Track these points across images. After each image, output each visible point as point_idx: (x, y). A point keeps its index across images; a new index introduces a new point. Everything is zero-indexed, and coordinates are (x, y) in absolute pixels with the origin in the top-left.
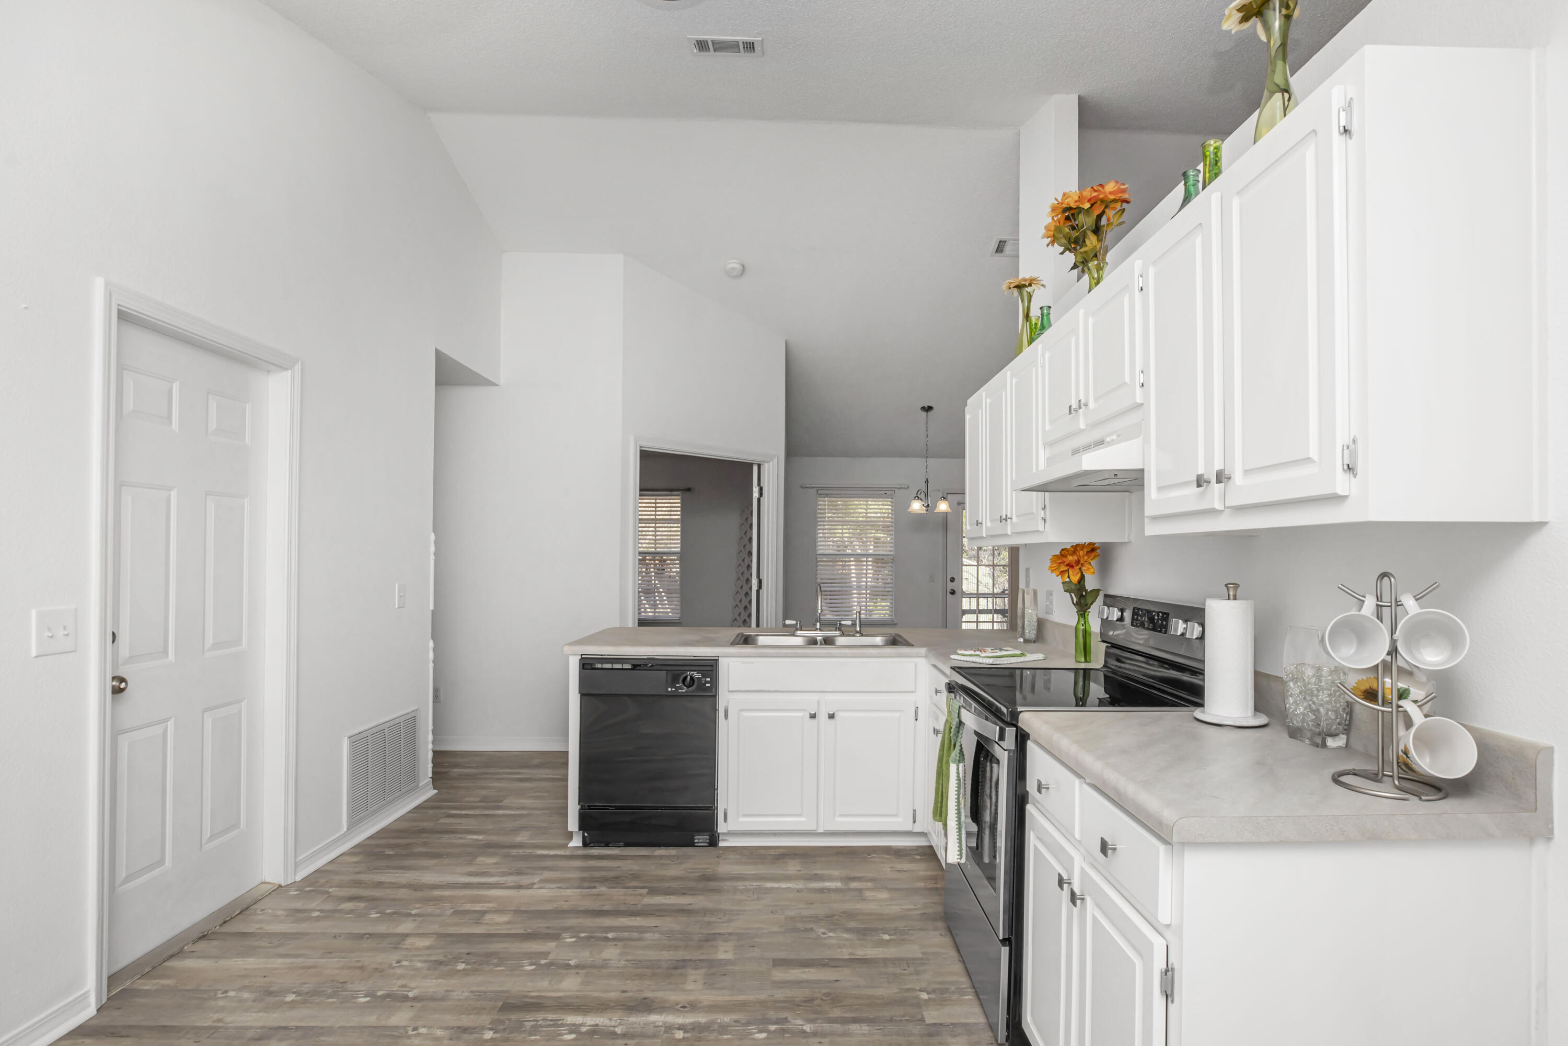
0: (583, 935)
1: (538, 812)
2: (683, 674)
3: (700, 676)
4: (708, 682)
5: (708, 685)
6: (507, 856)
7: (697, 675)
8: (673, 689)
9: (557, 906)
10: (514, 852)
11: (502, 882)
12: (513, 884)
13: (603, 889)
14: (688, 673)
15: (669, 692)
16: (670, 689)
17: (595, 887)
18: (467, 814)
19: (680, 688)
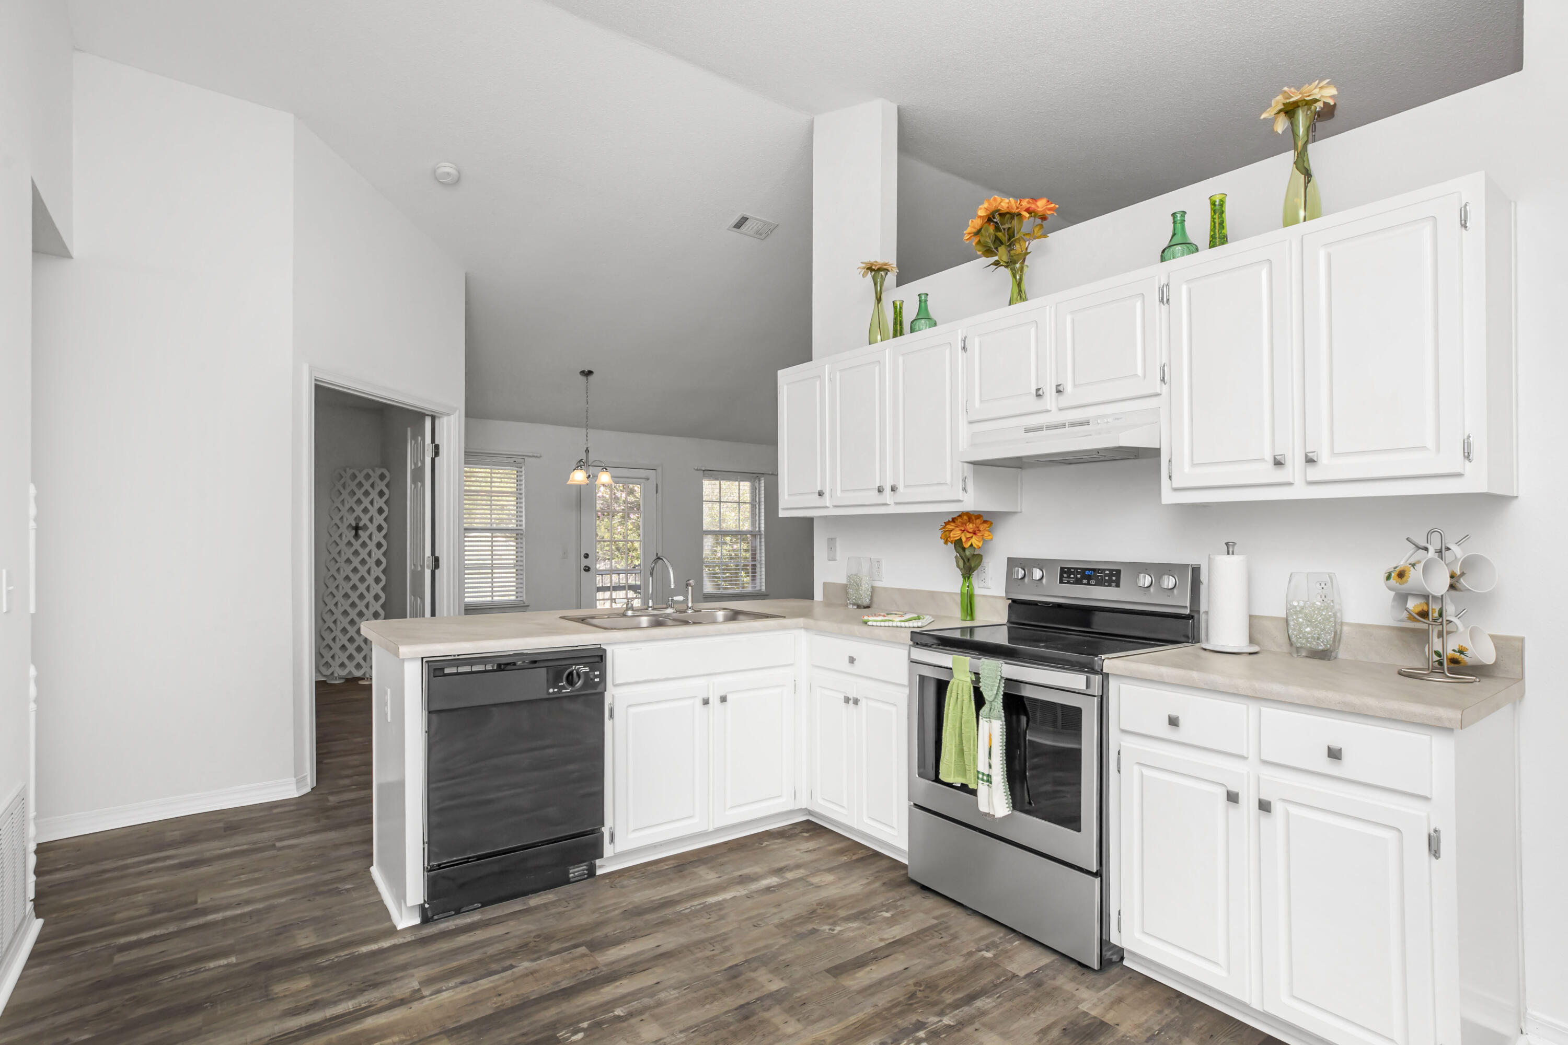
0: (585, 1025)
1: (283, 900)
2: (567, 669)
3: (587, 669)
4: (597, 676)
5: (597, 680)
6: (319, 969)
7: (584, 669)
8: (556, 690)
9: (494, 1006)
10: (322, 961)
11: (363, 1005)
12: (385, 1002)
13: (525, 965)
14: (574, 667)
15: (549, 694)
16: (551, 691)
17: (512, 967)
18: (155, 936)
19: (564, 687)
